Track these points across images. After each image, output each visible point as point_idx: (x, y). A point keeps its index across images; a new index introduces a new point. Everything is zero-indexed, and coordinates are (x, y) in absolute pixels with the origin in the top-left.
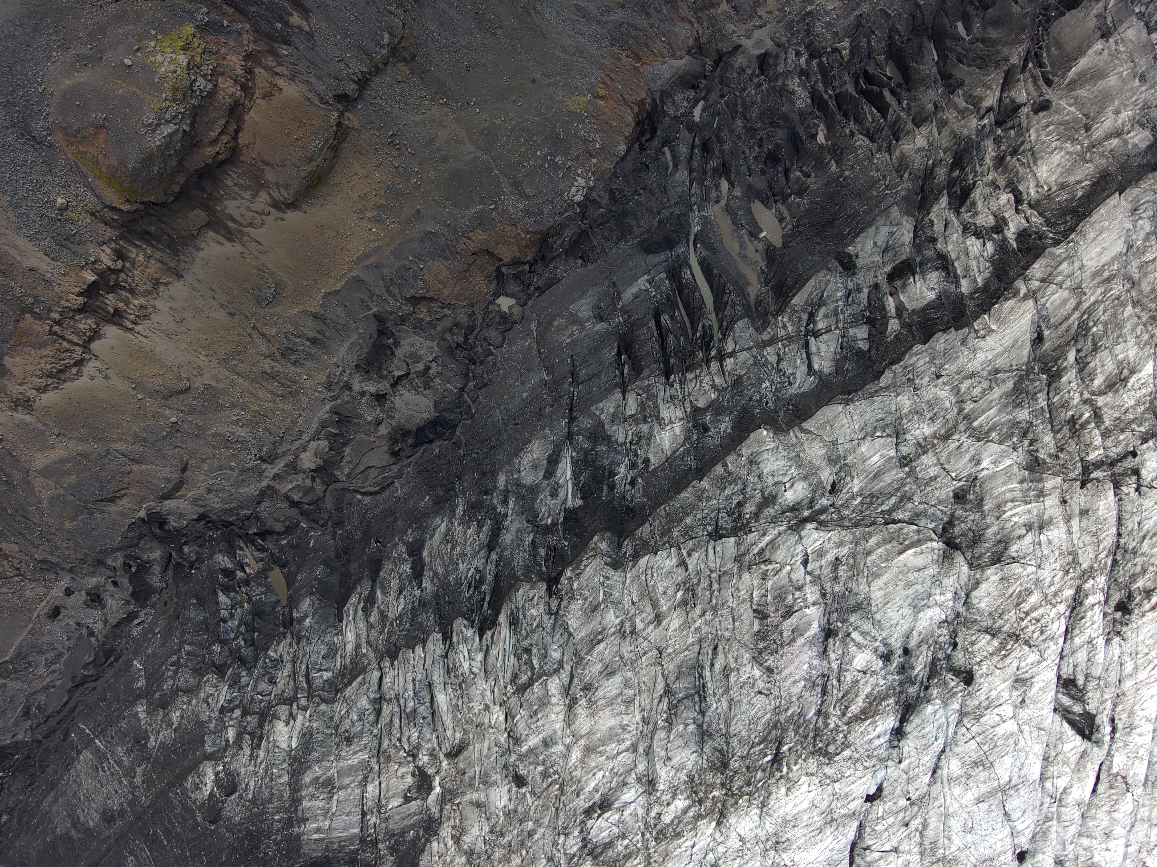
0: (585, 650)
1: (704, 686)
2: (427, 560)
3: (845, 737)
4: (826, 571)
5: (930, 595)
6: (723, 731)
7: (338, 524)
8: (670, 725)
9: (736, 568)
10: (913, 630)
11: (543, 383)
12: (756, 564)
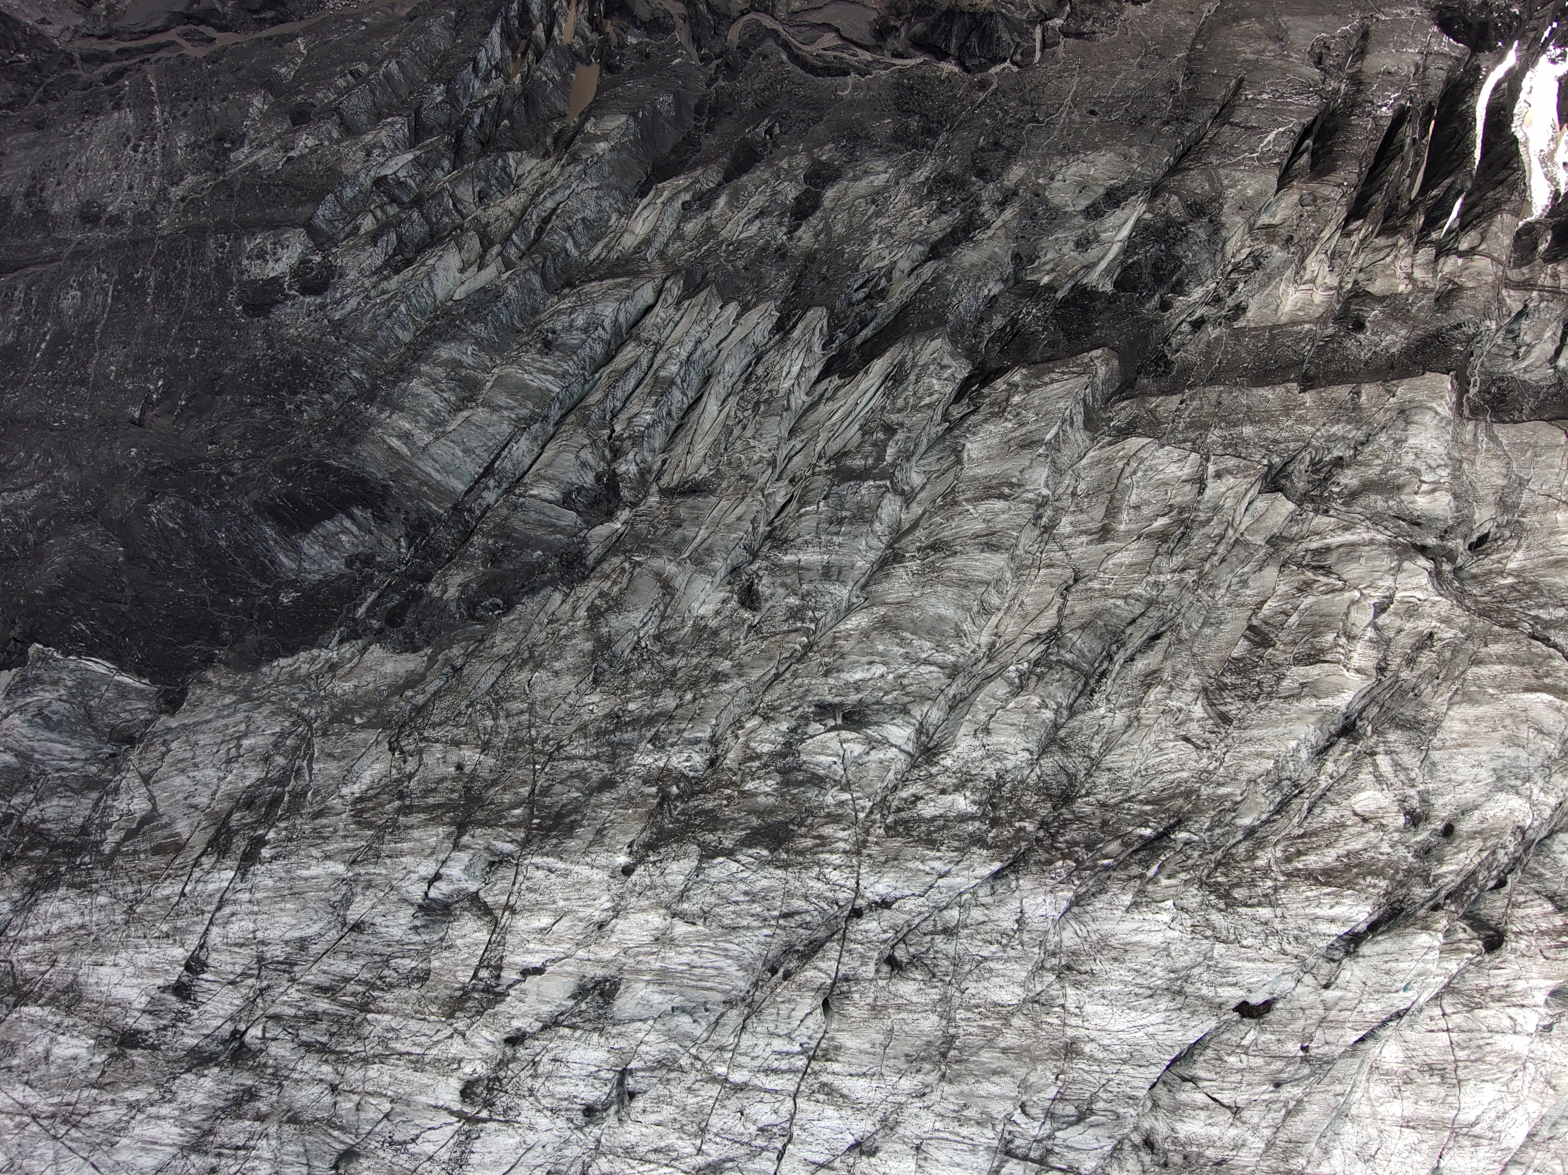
0: (969, 495)
1: (1103, 675)
2: (827, 204)
3: (1276, 889)
4: (1404, 642)
5: (1528, 779)
6: (1094, 753)
7: (730, 69)
8: (1018, 689)
9: (1262, 553)
10: (1476, 807)
11: (1170, 87)
12: (1299, 565)
